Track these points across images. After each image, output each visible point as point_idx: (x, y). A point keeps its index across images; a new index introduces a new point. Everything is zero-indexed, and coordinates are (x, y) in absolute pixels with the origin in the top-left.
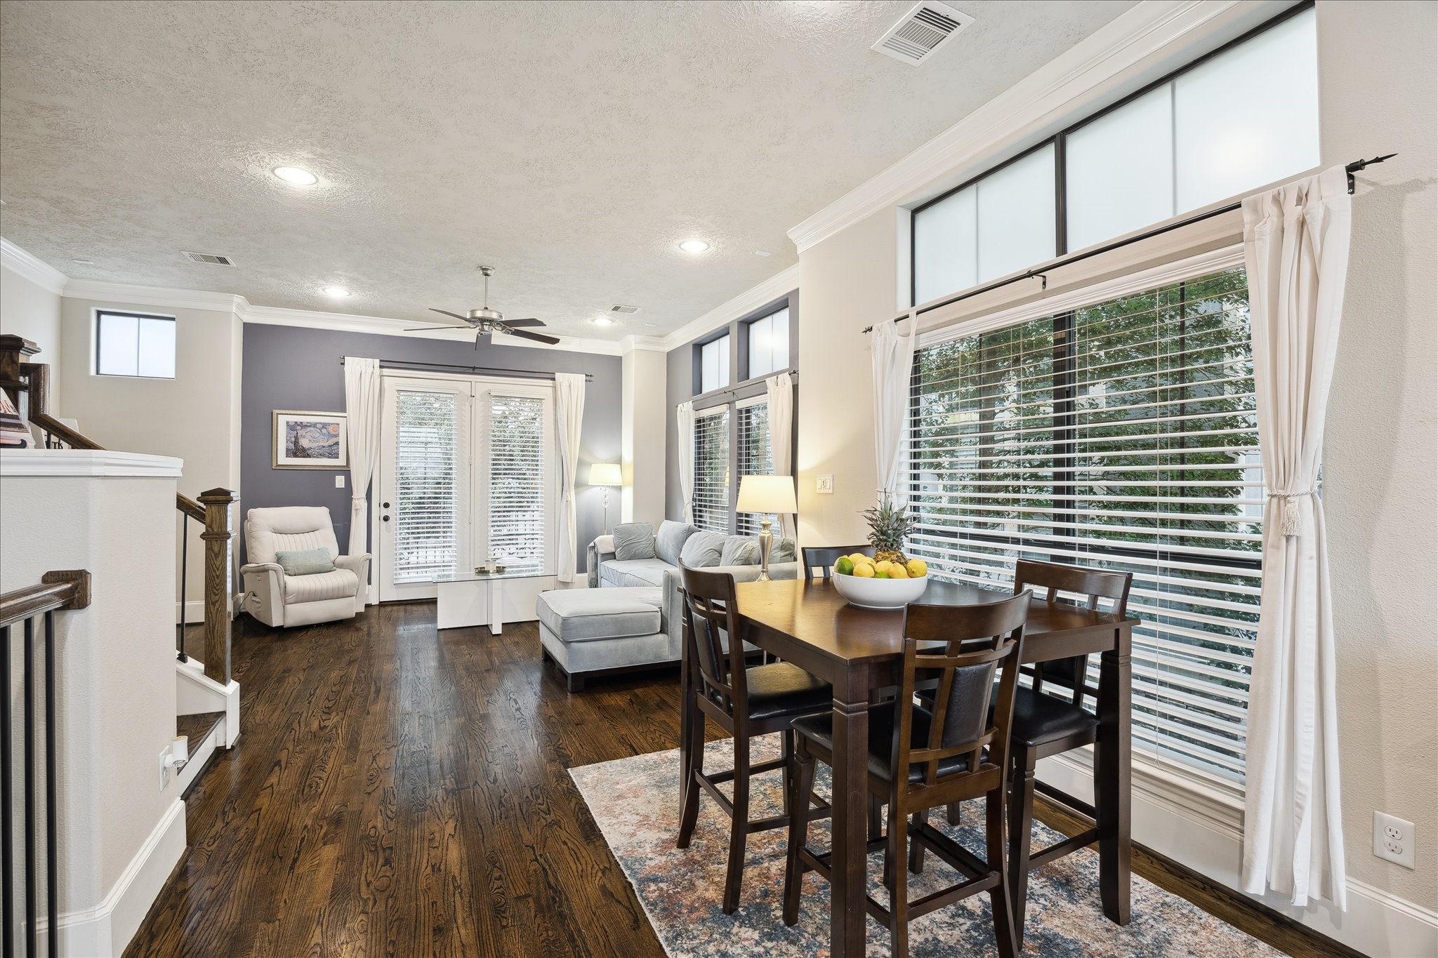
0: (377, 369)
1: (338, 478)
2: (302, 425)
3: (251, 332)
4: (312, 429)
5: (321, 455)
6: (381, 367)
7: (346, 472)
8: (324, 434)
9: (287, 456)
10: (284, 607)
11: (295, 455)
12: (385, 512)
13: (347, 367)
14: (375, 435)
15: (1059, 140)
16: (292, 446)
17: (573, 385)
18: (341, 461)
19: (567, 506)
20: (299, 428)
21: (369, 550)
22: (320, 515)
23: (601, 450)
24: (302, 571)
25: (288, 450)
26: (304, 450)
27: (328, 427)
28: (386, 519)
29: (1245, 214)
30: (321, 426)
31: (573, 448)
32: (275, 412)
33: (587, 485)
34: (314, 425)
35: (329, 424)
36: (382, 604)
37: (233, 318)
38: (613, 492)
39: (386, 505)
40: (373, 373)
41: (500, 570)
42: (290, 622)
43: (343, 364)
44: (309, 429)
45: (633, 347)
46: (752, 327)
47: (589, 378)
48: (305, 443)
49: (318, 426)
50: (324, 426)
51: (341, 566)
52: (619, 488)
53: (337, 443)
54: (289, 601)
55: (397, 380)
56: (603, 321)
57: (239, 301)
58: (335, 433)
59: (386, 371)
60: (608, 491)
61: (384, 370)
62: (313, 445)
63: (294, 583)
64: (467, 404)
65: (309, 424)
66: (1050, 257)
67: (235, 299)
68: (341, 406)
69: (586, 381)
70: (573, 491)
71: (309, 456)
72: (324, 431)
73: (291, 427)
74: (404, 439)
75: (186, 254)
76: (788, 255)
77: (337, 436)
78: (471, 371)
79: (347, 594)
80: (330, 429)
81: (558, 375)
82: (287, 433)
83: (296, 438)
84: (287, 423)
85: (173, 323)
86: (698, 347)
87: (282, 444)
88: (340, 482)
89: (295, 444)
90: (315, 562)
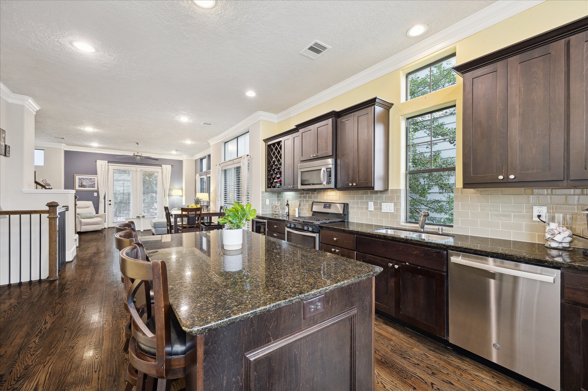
0: (107, 164)
2: (84, 179)
3: (66, 152)
5: (89, 187)
6: (108, 163)
7: (98, 192)
8: (90, 181)
9: (79, 187)
10: (81, 227)
11: (81, 187)
12: (110, 203)
13: (97, 163)
14: (106, 182)
15: (237, 137)
17: (167, 168)
18: (96, 189)
19: (166, 201)
20: (82, 179)
21: (105, 212)
22: (90, 203)
23: (176, 186)
24: (85, 218)
25: (79, 185)
26: (84, 185)
28: (110, 204)
29: (242, 158)
31: (167, 185)
32: (75, 175)
33: (172, 195)
34: (87, 179)
35: (92, 179)
36: (109, 228)
37: (62, 150)
38: (180, 197)
39: (110, 201)
40: (105, 165)
41: (143, 217)
42: (82, 230)
43: (96, 162)
44: (85, 180)
45: (185, 158)
46: (203, 160)
47: (172, 166)
48: (84, 184)
50: (90, 179)
51: (97, 217)
52: (182, 196)
53: (94, 184)
54: (82, 225)
55: (113, 167)
56: (174, 152)
57: (64, 145)
59: (109, 164)
60: (178, 197)
61: (109, 163)
62: (87, 184)
63: (83, 220)
64: (135, 173)
66: (236, 157)
67: (63, 145)
68: (96, 173)
69: (172, 167)
70: (167, 197)
71: (85, 187)
72: (90, 180)
73: (80, 179)
74: (115, 177)
75: (53, 137)
76: (208, 146)
77: (95, 182)
78: (136, 164)
79: (99, 223)
80: (92, 180)
81: (163, 165)
82: (79, 181)
83: (82, 182)
84: (79, 178)
85: (43, 151)
86: (201, 160)
87: (77, 184)
88: (95, 194)
89: (81, 184)
90: (89, 215)
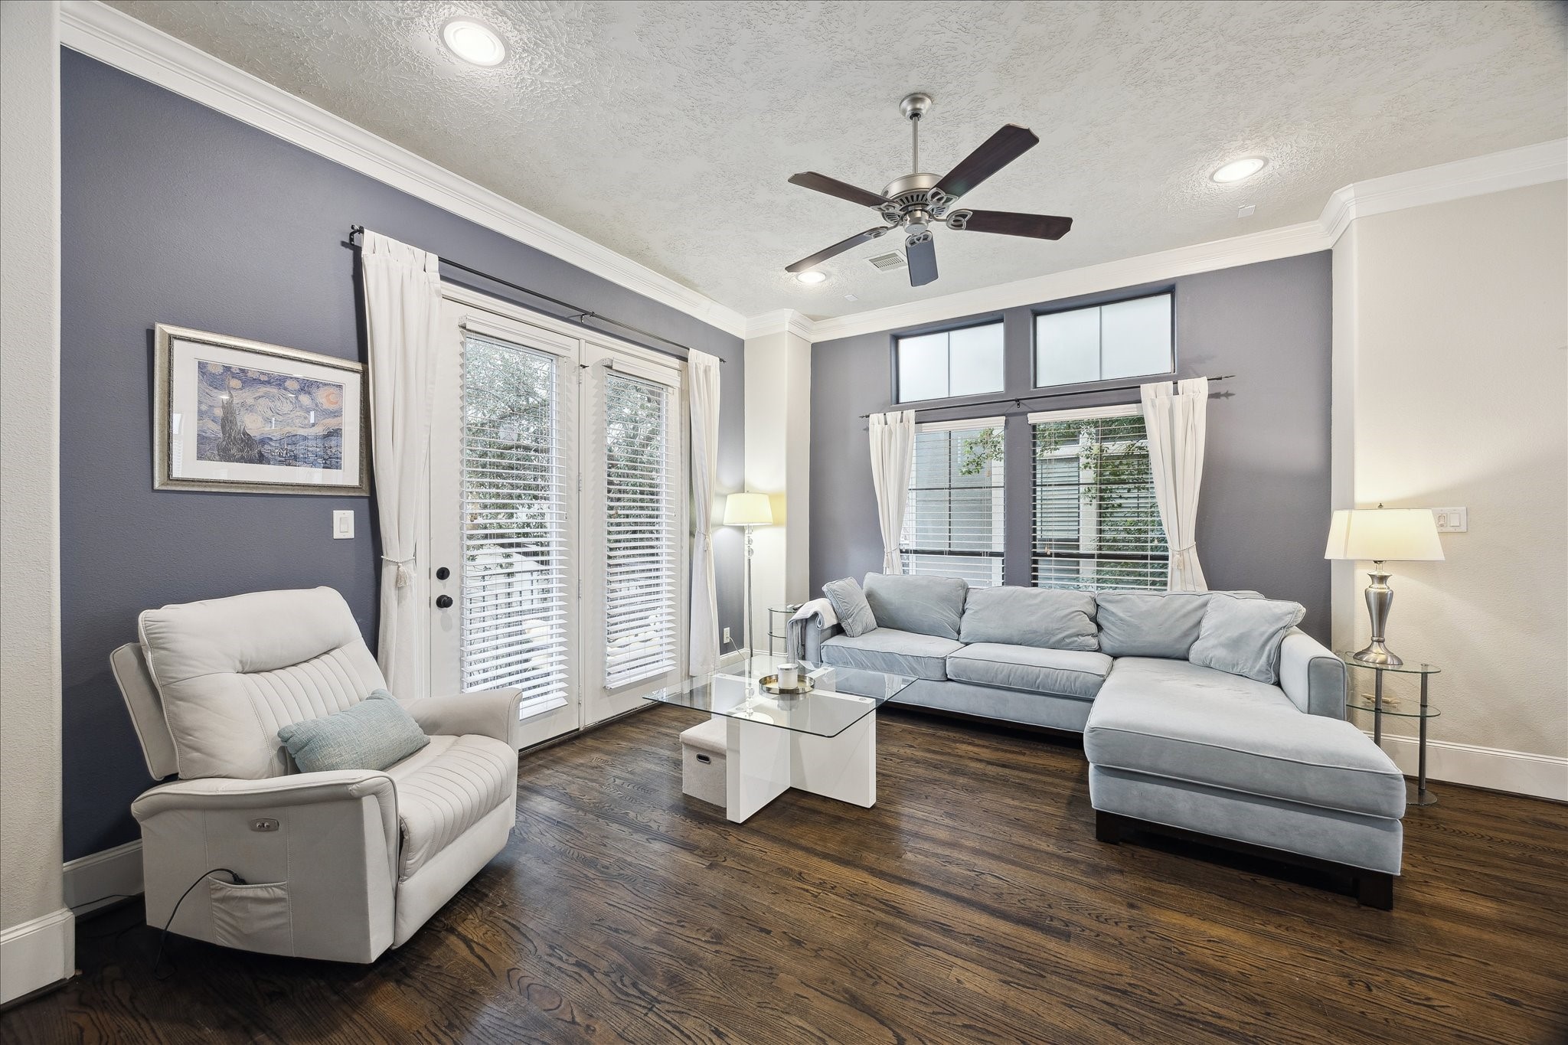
0: (435, 279)
1: (338, 514)
2: (245, 378)
4: (274, 390)
5: (293, 458)
6: (439, 272)
7: (364, 502)
9: (201, 456)
11: (226, 456)
12: (440, 589)
13: (367, 257)
16: (214, 429)
17: (709, 370)
18: (348, 476)
19: (704, 559)
20: (235, 383)
25: (202, 439)
26: (247, 441)
27: (314, 390)
28: (443, 602)
30: (296, 386)
31: (711, 469)
32: (163, 329)
33: (721, 525)
34: (280, 381)
35: (314, 383)
39: (442, 573)
40: (425, 283)
44: (262, 390)
47: (721, 364)
48: (251, 425)
49: (288, 384)
50: (306, 386)
53: (336, 434)
58: (332, 407)
62: (274, 433)
64: (574, 379)
65: (264, 378)
69: (719, 367)
70: (711, 535)
71: (261, 459)
72: (305, 399)
73: (208, 378)
77: (337, 413)
78: (579, 318)
80: (317, 396)
81: (692, 353)
82: (202, 393)
83: (228, 409)
84: (202, 366)
87: (185, 426)
88: (345, 525)
89: (223, 427)
